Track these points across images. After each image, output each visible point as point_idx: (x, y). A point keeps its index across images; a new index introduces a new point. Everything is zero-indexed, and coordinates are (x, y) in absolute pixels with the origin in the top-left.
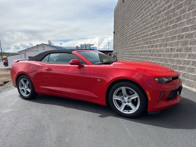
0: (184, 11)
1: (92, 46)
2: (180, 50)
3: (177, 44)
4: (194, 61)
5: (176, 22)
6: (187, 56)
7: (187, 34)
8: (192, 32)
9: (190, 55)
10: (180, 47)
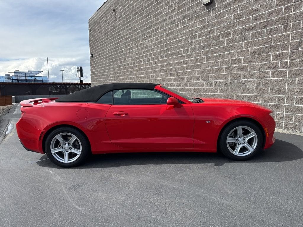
0: (233, 40)
1: (40, 75)
2: (230, 84)
3: (225, 77)
4: (250, 96)
5: (222, 52)
6: (241, 91)
7: (239, 66)
8: (246, 65)
9: (244, 89)
10: (229, 81)
